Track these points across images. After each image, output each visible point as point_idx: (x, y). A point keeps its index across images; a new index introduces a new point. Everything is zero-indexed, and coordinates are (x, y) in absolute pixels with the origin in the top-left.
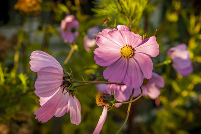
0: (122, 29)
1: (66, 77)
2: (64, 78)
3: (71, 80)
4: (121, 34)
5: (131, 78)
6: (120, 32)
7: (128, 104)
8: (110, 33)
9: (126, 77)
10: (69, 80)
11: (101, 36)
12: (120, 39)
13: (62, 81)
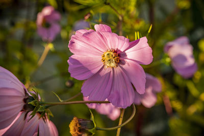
0: (101, 30)
1: (27, 98)
2: (25, 100)
3: (35, 102)
4: (102, 36)
5: (118, 93)
6: (99, 33)
7: (117, 130)
8: (86, 35)
9: (112, 93)
10: (32, 103)
11: (75, 40)
12: (101, 42)
13: (23, 104)
